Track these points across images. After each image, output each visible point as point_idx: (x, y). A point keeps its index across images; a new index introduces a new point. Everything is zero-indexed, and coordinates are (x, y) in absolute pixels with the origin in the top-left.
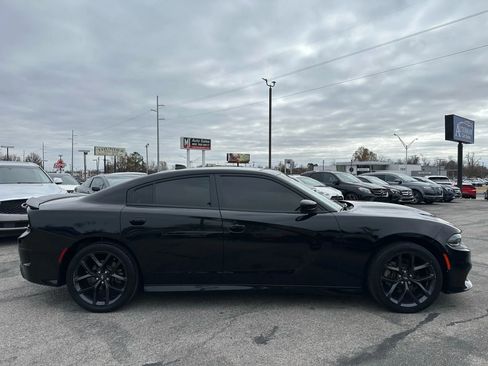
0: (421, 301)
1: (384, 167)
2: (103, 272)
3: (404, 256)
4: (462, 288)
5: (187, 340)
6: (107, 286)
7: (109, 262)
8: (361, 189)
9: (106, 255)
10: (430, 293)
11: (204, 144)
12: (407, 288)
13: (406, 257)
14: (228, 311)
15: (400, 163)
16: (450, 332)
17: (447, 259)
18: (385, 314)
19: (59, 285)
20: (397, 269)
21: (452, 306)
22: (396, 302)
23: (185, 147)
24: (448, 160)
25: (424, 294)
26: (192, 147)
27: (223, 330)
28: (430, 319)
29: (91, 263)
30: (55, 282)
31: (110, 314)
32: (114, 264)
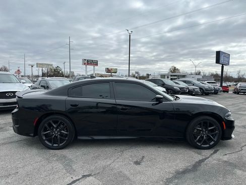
0: (211, 144)
1: (184, 76)
2: (56, 130)
3: (204, 123)
4: (230, 138)
5: (101, 163)
6: (59, 136)
7: (59, 125)
8: (175, 87)
9: (58, 122)
10: (215, 140)
11: (94, 63)
12: (205, 138)
13: (205, 123)
14: (119, 149)
15: (192, 74)
16: (225, 158)
17: (224, 124)
18: (194, 150)
19: (34, 136)
20: (201, 129)
21: (225, 146)
22: (199, 144)
23: (85, 64)
24: (215, 73)
25: (213, 140)
26: (88, 64)
27: (118, 158)
28: (215, 152)
29: (50, 125)
30: (32, 135)
31: (60, 151)
32: (62, 126)
